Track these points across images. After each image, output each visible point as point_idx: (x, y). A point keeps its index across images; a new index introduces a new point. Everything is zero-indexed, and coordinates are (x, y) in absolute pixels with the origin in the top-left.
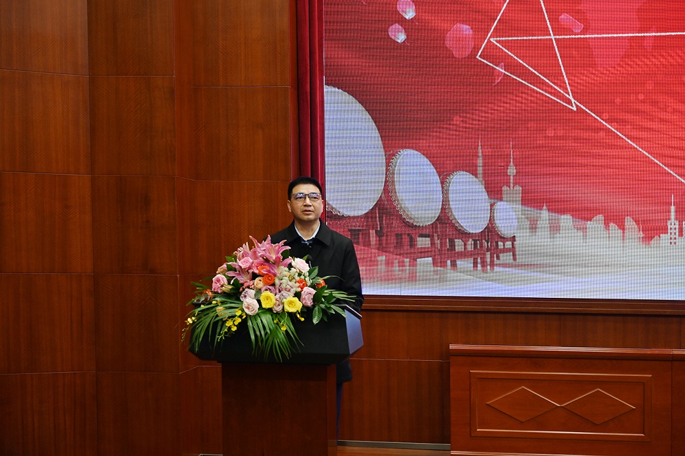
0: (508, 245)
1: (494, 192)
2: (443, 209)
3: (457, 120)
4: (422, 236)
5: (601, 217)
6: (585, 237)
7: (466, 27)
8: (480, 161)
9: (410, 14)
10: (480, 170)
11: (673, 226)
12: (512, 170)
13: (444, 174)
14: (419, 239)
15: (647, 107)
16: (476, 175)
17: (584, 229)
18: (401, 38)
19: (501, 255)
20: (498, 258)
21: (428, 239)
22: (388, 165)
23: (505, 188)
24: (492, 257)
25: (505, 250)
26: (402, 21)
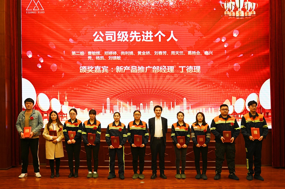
0: (65, 115)
1: (62, 103)
2: (50, 107)
3: (53, 86)
4: (45, 114)
5: (87, 109)
6: (83, 113)
7: (55, 64)
8: (59, 96)
9: (42, 61)
10: (59, 98)
11: (103, 111)
12: (66, 98)
13: (50, 99)
14: (44, 114)
15: (97, 83)
16: (58, 99)
17: (83, 112)
18: (40, 67)
19: (64, 118)
20: (63, 119)
21: (47, 114)
22: (37, 97)
23: (64, 102)
24: (62, 119)
25: (65, 117)
26: (40, 63)
